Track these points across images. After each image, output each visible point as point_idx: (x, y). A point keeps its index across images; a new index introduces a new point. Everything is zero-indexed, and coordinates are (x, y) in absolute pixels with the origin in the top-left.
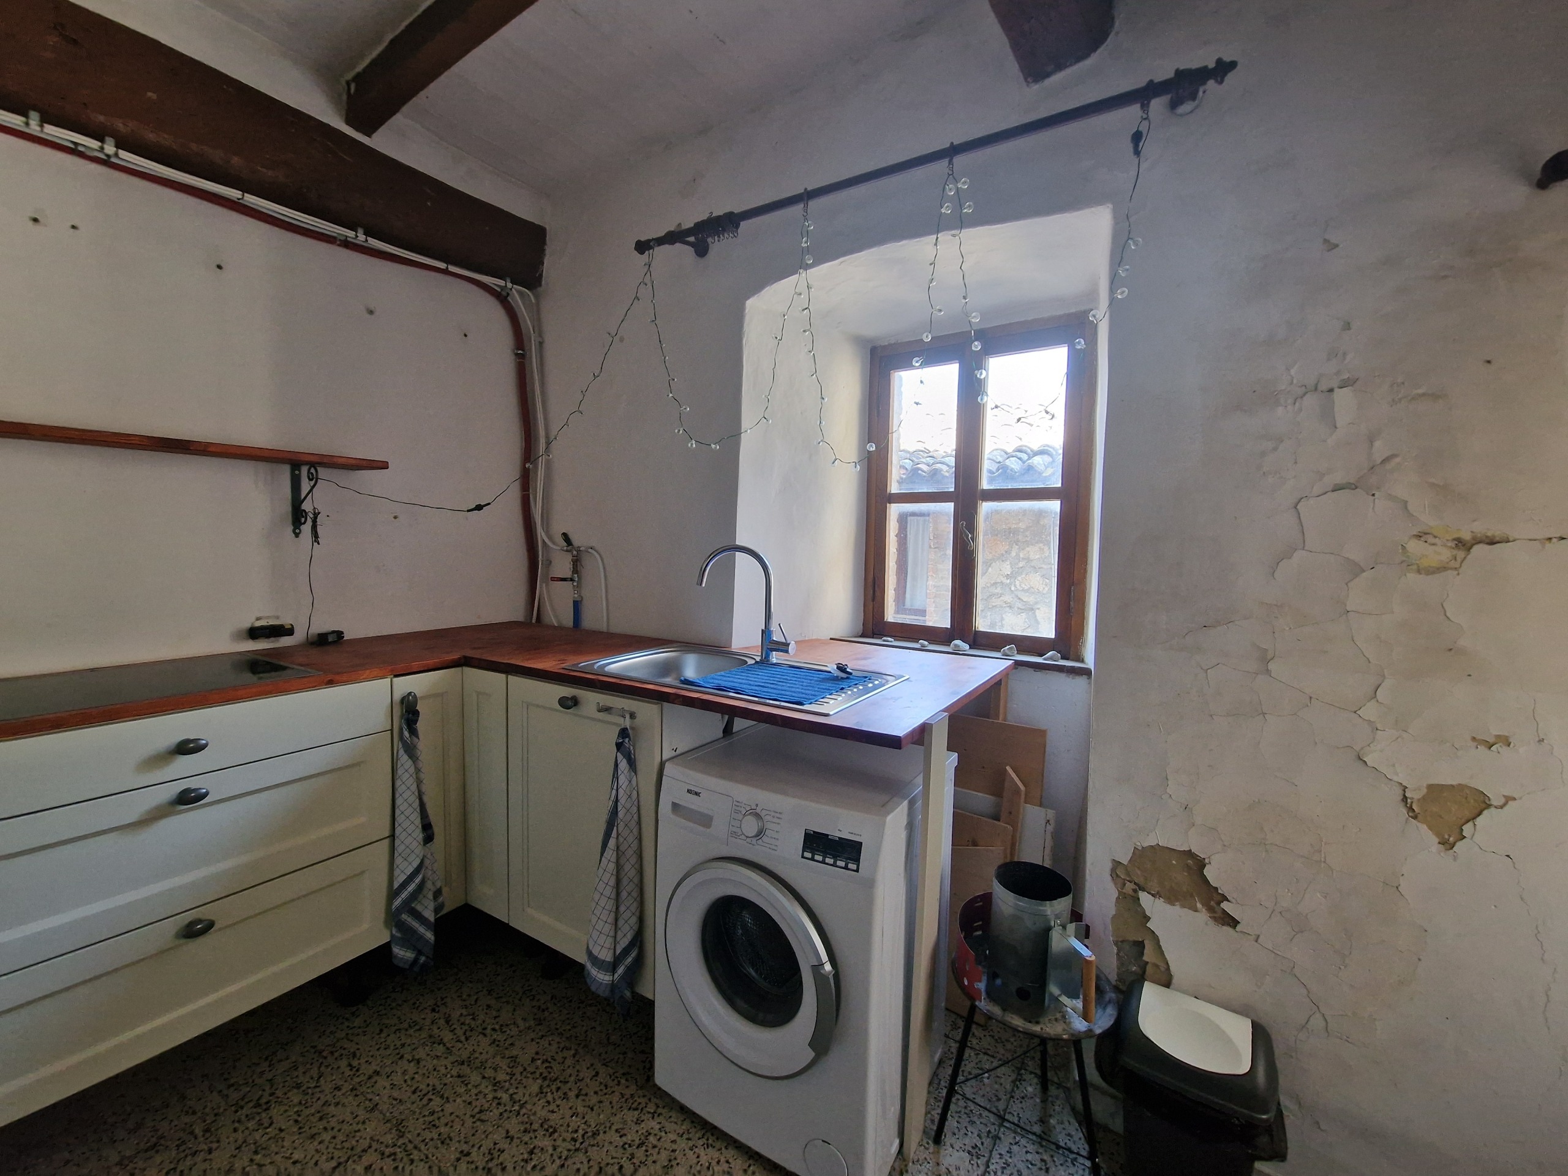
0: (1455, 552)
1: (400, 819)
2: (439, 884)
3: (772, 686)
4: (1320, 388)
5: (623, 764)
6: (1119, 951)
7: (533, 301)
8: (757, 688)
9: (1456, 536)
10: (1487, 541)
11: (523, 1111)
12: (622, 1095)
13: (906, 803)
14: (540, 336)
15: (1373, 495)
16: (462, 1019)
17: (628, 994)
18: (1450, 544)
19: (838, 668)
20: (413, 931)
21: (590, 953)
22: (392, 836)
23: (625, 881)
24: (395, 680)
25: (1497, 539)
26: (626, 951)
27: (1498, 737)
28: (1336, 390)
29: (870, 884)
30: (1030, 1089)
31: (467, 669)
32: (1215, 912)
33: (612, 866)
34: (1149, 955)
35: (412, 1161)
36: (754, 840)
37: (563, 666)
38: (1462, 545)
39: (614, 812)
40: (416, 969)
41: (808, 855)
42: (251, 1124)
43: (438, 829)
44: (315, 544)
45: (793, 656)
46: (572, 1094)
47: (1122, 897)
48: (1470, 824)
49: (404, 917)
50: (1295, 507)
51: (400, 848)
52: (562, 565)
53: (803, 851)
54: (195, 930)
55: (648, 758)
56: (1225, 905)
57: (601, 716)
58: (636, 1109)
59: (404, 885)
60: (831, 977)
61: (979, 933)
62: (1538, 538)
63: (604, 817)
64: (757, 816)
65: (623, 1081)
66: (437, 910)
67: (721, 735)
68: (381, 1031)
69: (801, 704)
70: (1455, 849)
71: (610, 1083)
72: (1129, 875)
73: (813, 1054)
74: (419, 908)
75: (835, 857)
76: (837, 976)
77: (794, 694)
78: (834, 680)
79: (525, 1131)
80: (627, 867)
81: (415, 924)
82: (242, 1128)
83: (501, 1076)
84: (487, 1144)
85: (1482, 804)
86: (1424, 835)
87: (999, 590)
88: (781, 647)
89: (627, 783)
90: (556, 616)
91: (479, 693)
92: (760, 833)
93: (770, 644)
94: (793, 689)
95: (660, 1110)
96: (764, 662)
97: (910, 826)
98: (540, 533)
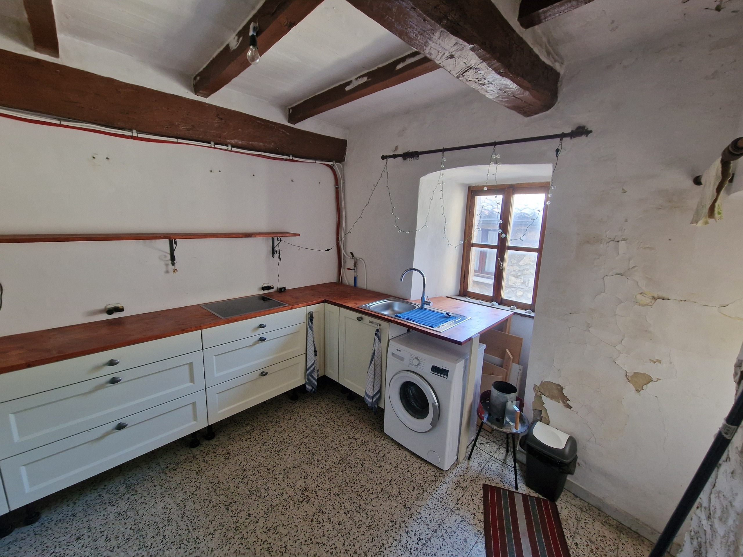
0: (652, 300)
1: (308, 348)
2: (318, 369)
3: (424, 319)
4: (615, 240)
5: (377, 339)
6: (534, 412)
7: (342, 167)
8: (419, 319)
9: (653, 295)
10: (662, 298)
11: (347, 433)
12: (374, 434)
13: (464, 360)
14: (344, 180)
15: (628, 278)
16: (326, 408)
17: (376, 406)
18: (650, 297)
19: (447, 314)
20: (312, 381)
21: (366, 393)
22: (306, 353)
23: (377, 374)
24: (307, 307)
25: (665, 298)
26: (377, 394)
27: (657, 360)
28: (620, 242)
29: (451, 382)
30: (502, 451)
31: (326, 304)
32: (565, 404)
33: (373, 369)
34: (543, 414)
35: (320, 441)
36: (416, 366)
37: (357, 306)
38: (654, 298)
39: (374, 353)
40: (312, 392)
41: (432, 372)
42: (277, 426)
43: (318, 353)
44: (280, 261)
45: (431, 307)
46: (360, 431)
47: (536, 396)
48: (646, 385)
49: (310, 377)
50: (603, 278)
51: (308, 357)
52: (350, 264)
53: (431, 371)
54: (263, 374)
55: (385, 338)
56: (568, 402)
57: (371, 324)
58: (379, 438)
59: (310, 368)
60: (437, 406)
61: (488, 402)
62: (678, 299)
63: (371, 354)
64: (418, 359)
65: (374, 430)
66: (318, 376)
67: (407, 332)
68: (304, 408)
69: (433, 327)
70: (640, 392)
71: (371, 430)
72: (539, 390)
73: (431, 427)
74: (313, 375)
75: (440, 374)
76: (439, 406)
77: (431, 323)
78: (445, 318)
79: (348, 438)
80: (377, 370)
81: (312, 379)
82: (274, 427)
83: (339, 424)
84: (339, 440)
85: (651, 380)
86: (631, 387)
87: (528, 267)
88: (428, 303)
89: (378, 345)
90: (348, 282)
91: (329, 311)
92: (418, 365)
93: (424, 302)
94: (431, 321)
95: (385, 439)
96: (422, 307)
97: (465, 367)
98: (343, 251)
